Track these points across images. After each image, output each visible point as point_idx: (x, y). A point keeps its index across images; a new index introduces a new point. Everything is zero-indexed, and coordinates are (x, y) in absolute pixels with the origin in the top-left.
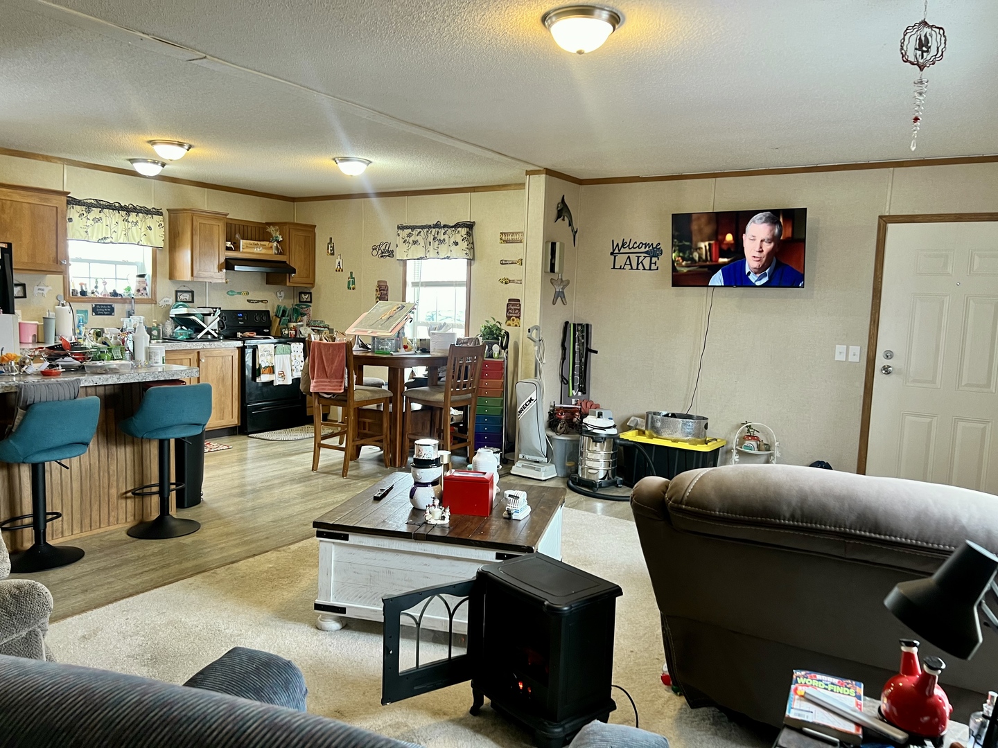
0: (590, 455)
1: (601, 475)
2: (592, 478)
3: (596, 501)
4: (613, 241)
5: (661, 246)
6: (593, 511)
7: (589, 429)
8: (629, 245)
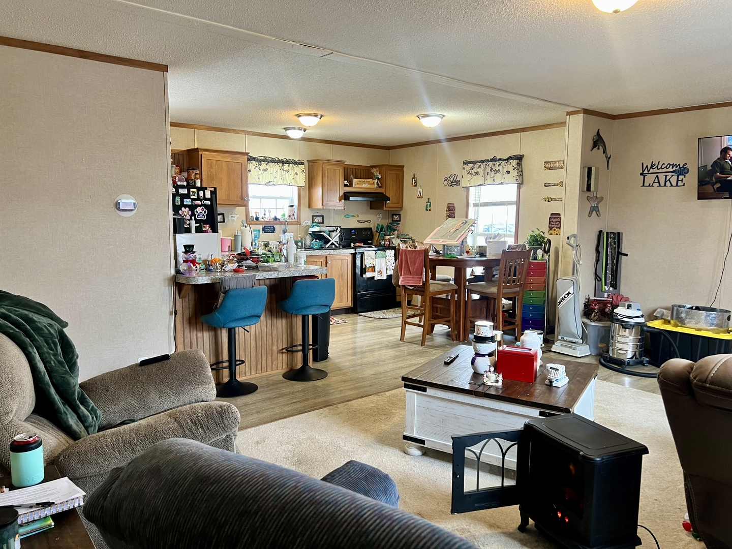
0: (619, 339)
1: (630, 355)
2: (622, 357)
3: (625, 376)
4: (643, 163)
5: (688, 166)
6: (622, 383)
7: (619, 317)
8: (657, 167)
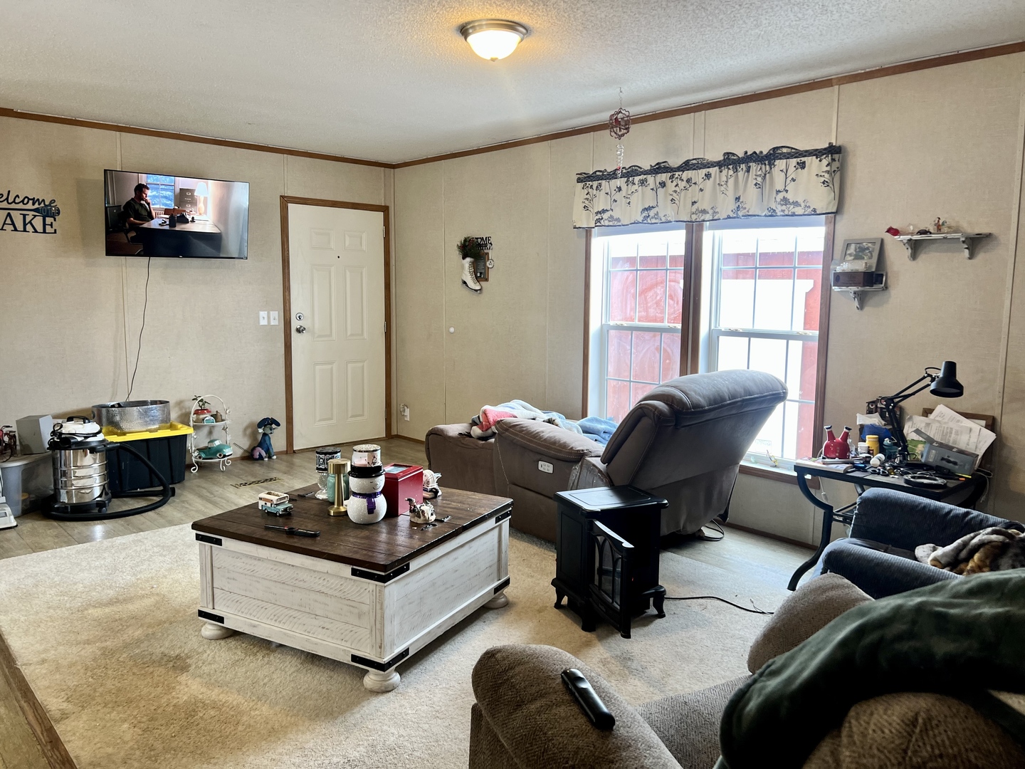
1: (97, 492)
5: (58, 204)
7: (79, 439)
